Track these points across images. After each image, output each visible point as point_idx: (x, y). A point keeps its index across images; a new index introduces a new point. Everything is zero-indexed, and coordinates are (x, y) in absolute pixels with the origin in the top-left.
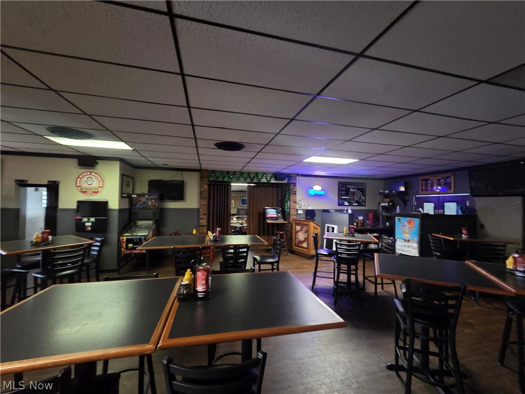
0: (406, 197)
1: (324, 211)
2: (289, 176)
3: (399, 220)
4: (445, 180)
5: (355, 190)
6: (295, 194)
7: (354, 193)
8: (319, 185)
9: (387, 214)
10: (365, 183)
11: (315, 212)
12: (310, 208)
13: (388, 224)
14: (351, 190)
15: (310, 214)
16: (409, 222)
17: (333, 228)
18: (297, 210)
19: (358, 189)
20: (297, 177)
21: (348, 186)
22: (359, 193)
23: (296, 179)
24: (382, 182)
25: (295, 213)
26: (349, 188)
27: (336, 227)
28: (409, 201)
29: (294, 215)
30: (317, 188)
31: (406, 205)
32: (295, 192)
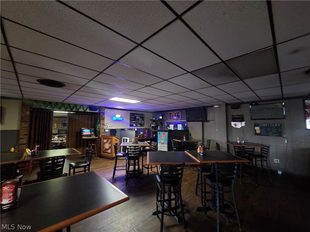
0: (163, 122)
1: (122, 129)
2: (100, 108)
3: (159, 133)
4: (178, 114)
5: (139, 118)
6: (104, 120)
7: (138, 119)
8: (119, 115)
9: (154, 130)
10: (144, 114)
11: (116, 130)
12: (113, 128)
13: (154, 135)
14: (137, 118)
15: (113, 132)
16: (164, 134)
17: (127, 140)
18: (105, 129)
19: (141, 117)
20: (106, 109)
21: (135, 116)
22: (141, 119)
23: (104, 110)
24: (152, 114)
25: (104, 131)
26: (136, 117)
27: (128, 139)
28: (164, 124)
29: (103, 133)
30: (118, 116)
31: (162, 126)
32: (104, 118)
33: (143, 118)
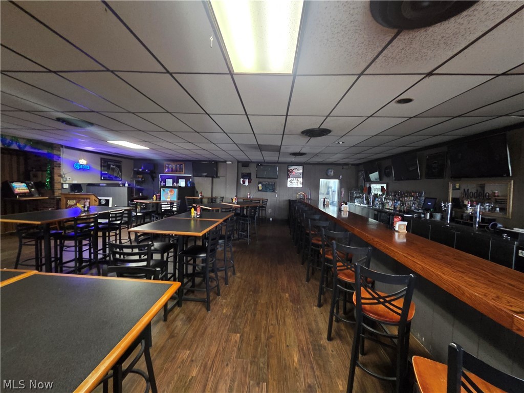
0: (154, 175)
1: (89, 185)
2: (51, 146)
3: (164, 190)
4: (180, 166)
5: (114, 167)
6: (60, 167)
7: (113, 169)
8: (84, 159)
10: (121, 161)
11: (82, 186)
12: (75, 182)
13: (141, 194)
14: (112, 166)
15: (76, 187)
16: (171, 191)
17: (107, 201)
18: (62, 184)
19: (117, 166)
20: (61, 149)
21: (109, 163)
22: (117, 169)
23: (60, 151)
24: (133, 161)
25: (60, 187)
26: (110, 165)
27: (111, 199)
28: (156, 177)
29: (59, 189)
30: (83, 162)
31: (154, 180)
32: (60, 164)
33: (119, 167)
